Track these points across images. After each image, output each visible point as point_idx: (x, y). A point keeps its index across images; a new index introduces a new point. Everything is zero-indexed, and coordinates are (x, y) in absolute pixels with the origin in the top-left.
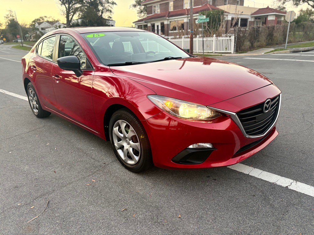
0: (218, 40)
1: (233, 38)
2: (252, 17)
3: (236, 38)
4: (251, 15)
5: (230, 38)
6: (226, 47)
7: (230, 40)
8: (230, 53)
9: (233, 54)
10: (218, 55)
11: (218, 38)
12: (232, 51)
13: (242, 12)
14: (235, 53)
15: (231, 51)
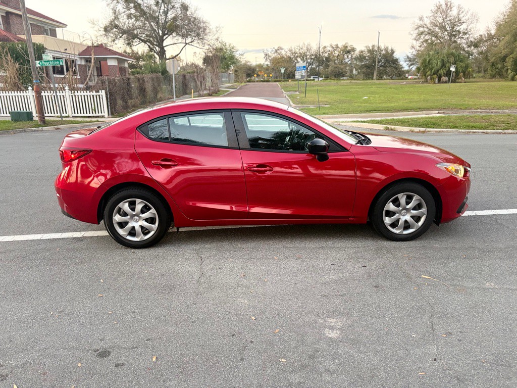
0: (75, 96)
1: (103, 93)
2: (81, 58)
3: (108, 93)
4: (79, 55)
5: (98, 94)
6: (93, 108)
7: (98, 97)
8: (103, 117)
9: (108, 118)
10: (91, 122)
11: (74, 92)
12: (106, 114)
13: (66, 49)
14: (110, 116)
15: (103, 114)
